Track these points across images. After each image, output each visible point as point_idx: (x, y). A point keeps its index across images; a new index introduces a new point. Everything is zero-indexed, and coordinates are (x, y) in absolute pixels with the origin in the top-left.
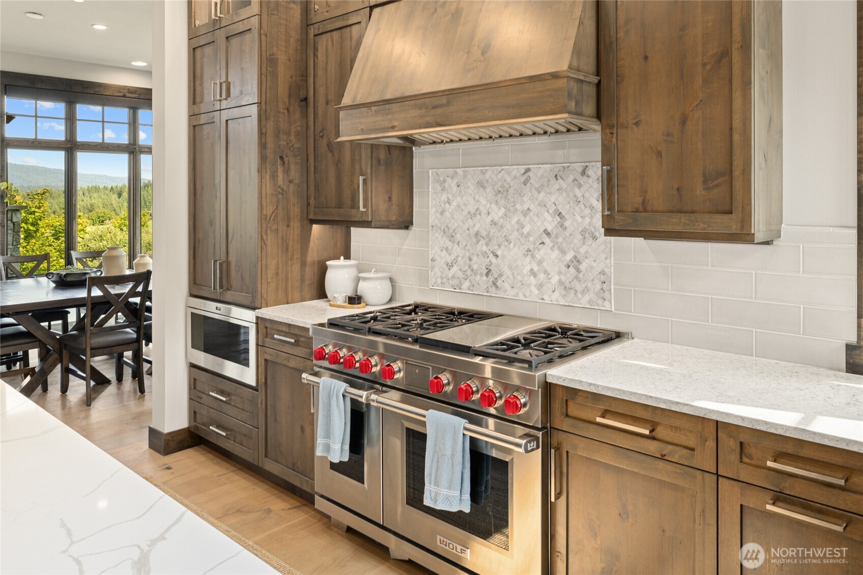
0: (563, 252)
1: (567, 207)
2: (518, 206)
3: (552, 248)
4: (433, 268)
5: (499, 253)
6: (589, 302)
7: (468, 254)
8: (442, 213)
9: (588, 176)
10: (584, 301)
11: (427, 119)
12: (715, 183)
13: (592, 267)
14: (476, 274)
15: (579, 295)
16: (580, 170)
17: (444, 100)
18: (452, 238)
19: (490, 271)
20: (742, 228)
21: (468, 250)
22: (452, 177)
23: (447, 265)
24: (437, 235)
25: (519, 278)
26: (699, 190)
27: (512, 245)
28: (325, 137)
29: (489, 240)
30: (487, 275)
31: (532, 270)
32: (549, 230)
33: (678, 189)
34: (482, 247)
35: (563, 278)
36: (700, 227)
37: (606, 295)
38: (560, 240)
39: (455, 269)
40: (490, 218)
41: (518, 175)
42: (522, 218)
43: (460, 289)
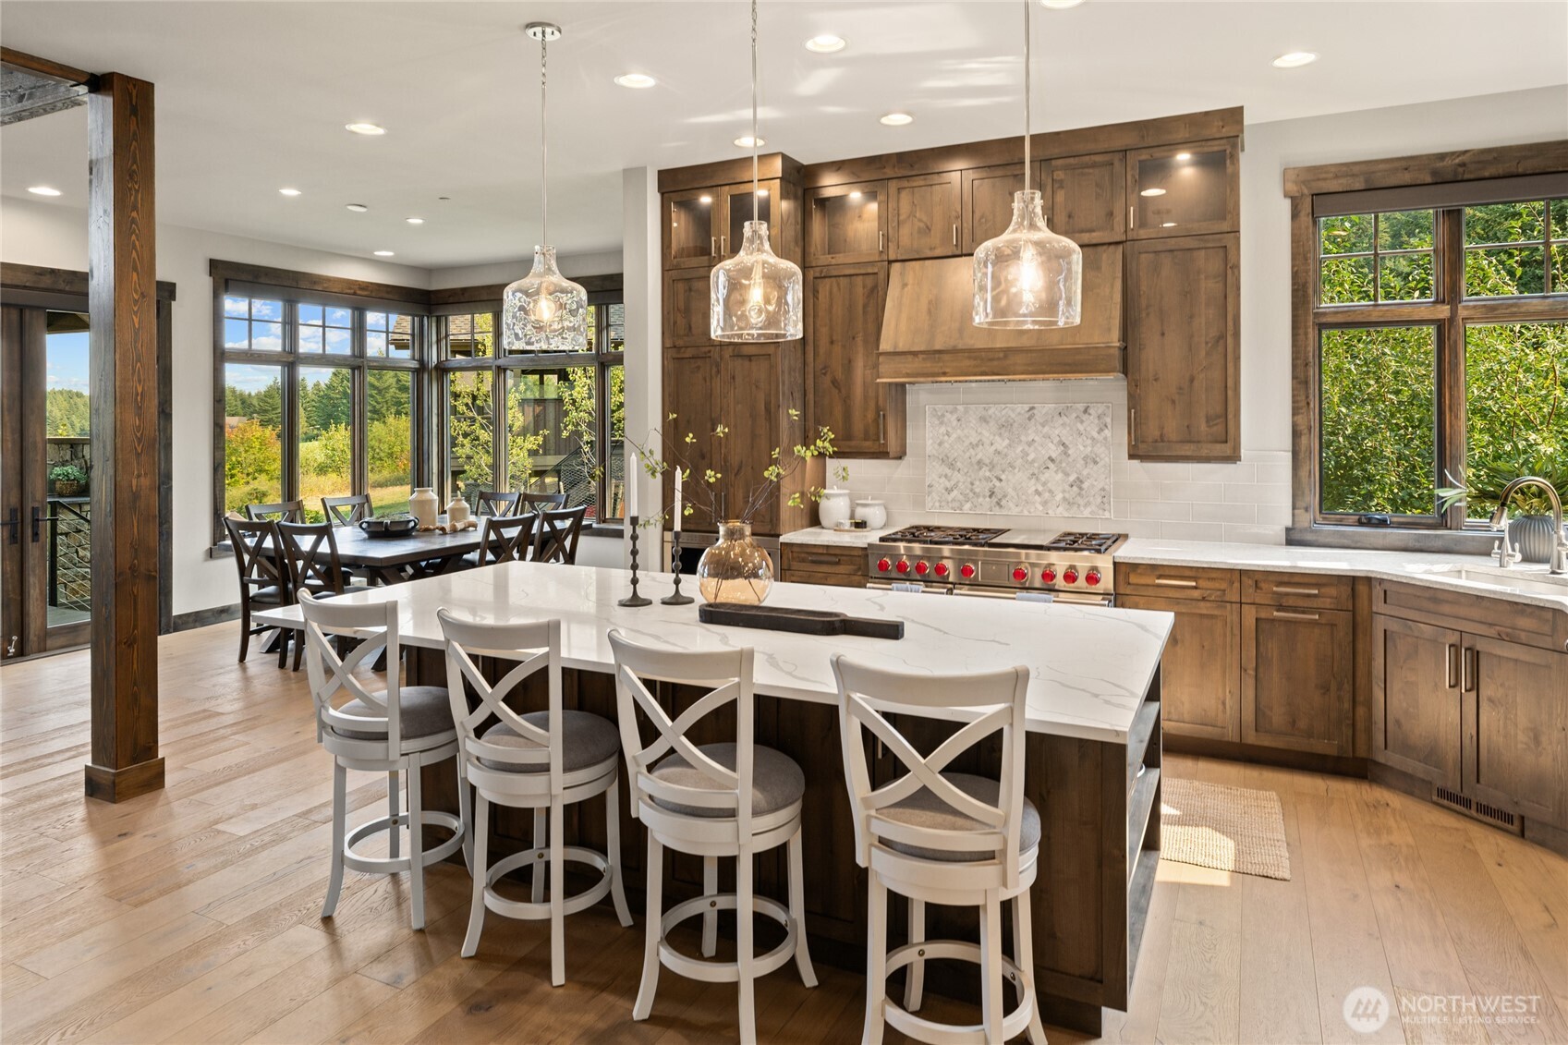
0: (1067, 475)
1: (1070, 438)
2: (1023, 438)
3: (1056, 472)
4: (930, 493)
5: (1003, 477)
6: (1090, 513)
7: (969, 480)
8: (940, 444)
9: (1089, 414)
10: (1086, 513)
11: (983, 369)
12: (1215, 422)
13: (1093, 486)
14: (978, 496)
15: (1082, 508)
16: (1082, 409)
17: (1001, 355)
18: (951, 466)
19: (993, 493)
20: (1234, 453)
21: (970, 476)
22: (951, 413)
23: (946, 489)
24: (934, 463)
25: (1024, 497)
26: (1203, 427)
27: (1016, 470)
28: (829, 373)
29: (992, 467)
30: (990, 496)
31: (1036, 490)
32: (1054, 456)
33: (1188, 427)
34: (985, 472)
35: (1067, 495)
36: (1204, 452)
37: (1107, 506)
38: (1064, 465)
39: (955, 493)
40: (993, 448)
41: (1023, 412)
42: (1027, 448)
43: (961, 510)
